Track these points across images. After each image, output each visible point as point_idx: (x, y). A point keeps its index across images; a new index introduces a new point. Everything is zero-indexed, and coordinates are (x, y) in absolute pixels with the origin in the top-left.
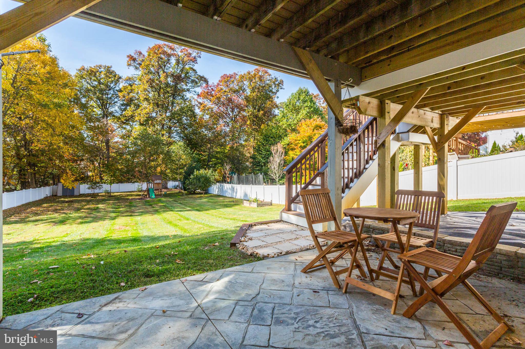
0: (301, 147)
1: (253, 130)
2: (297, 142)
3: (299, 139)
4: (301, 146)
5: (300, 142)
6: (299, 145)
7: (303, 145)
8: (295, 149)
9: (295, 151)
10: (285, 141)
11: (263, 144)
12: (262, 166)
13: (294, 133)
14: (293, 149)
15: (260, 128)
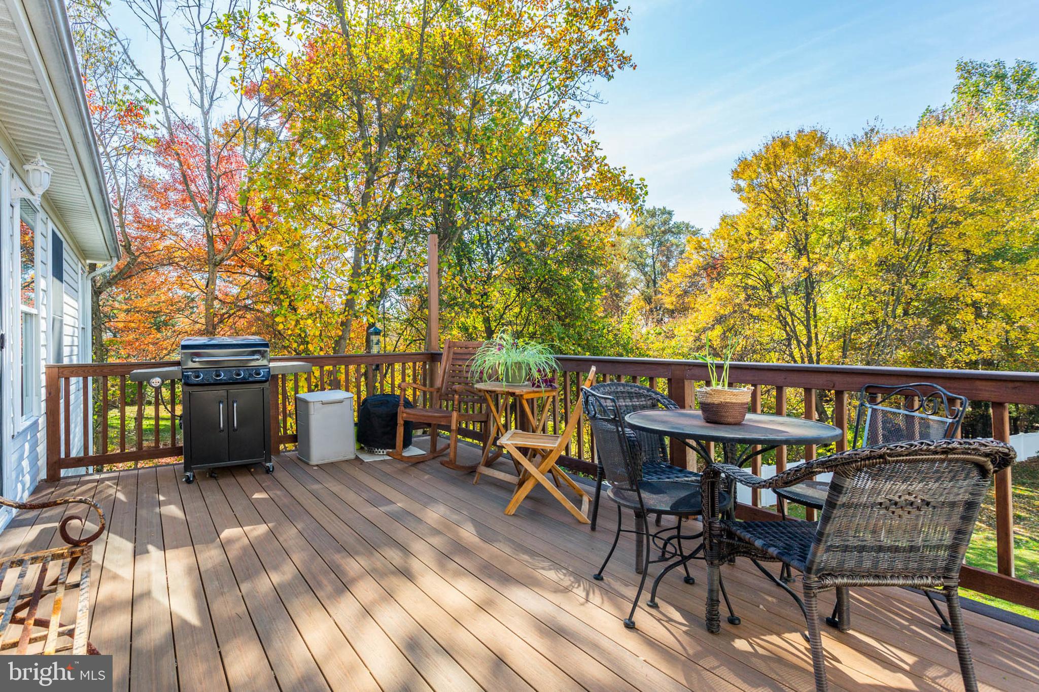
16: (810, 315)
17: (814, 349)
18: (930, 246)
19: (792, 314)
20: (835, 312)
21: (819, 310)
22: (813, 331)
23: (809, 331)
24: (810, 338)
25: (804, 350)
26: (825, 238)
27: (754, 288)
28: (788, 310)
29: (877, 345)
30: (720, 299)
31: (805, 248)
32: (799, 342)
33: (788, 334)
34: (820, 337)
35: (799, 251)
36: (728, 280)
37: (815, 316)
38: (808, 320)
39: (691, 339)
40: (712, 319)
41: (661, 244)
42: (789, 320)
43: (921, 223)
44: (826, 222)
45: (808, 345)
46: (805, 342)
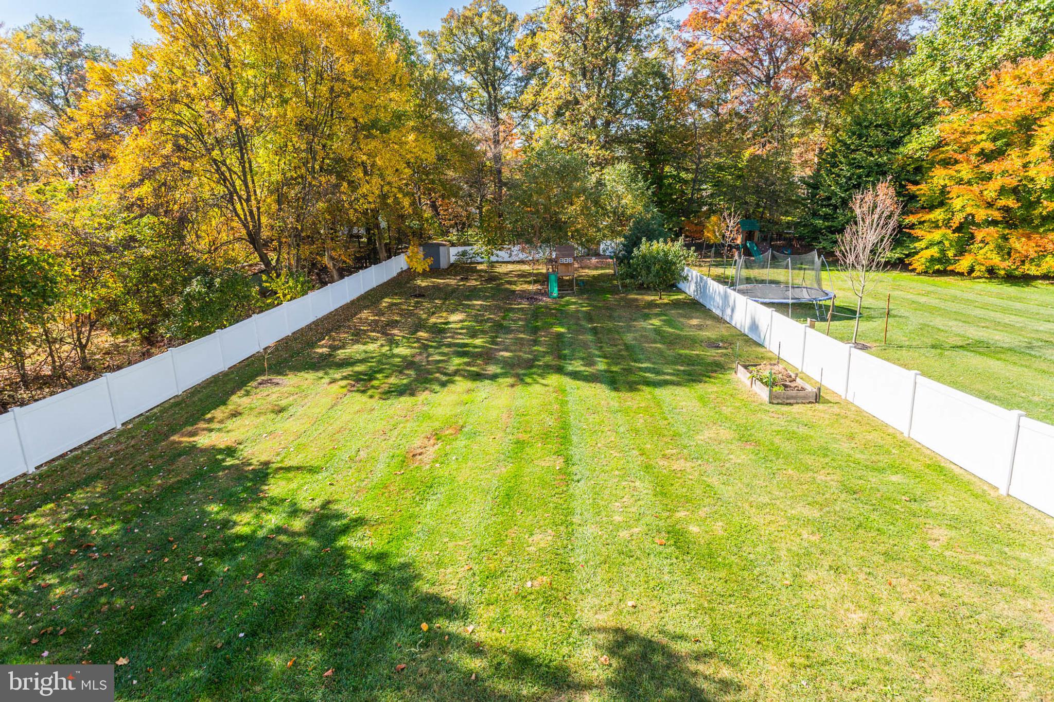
0: (982, 153)
1: (826, 100)
2: (971, 138)
3: (977, 128)
4: (983, 150)
5: (979, 138)
6: (976, 149)
7: (989, 146)
8: (957, 162)
9: (957, 167)
10: (924, 138)
11: (847, 146)
12: (836, 208)
13: (963, 110)
14: (947, 163)
15: (846, 92)
16: (247, 169)
17: (253, 203)
18: (332, 111)
19: (230, 170)
20: (266, 166)
21: (254, 165)
22: (250, 185)
23: (247, 186)
24: (248, 192)
25: (245, 204)
26: (251, 92)
27: (185, 137)
28: (225, 164)
29: (303, 199)
30: (142, 150)
31: (232, 97)
32: (240, 198)
33: (228, 190)
34: (258, 191)
35: (227, 100)
36: (155, 126)
37: (251, 171)
38: (245, 176)
39: (115, 197)
40: (137, 172)
41: (71, 70)
42: (227, 174)
43: (323, 89)
44: (250, 73)
45: (248, 200)
46: (245, 197)
